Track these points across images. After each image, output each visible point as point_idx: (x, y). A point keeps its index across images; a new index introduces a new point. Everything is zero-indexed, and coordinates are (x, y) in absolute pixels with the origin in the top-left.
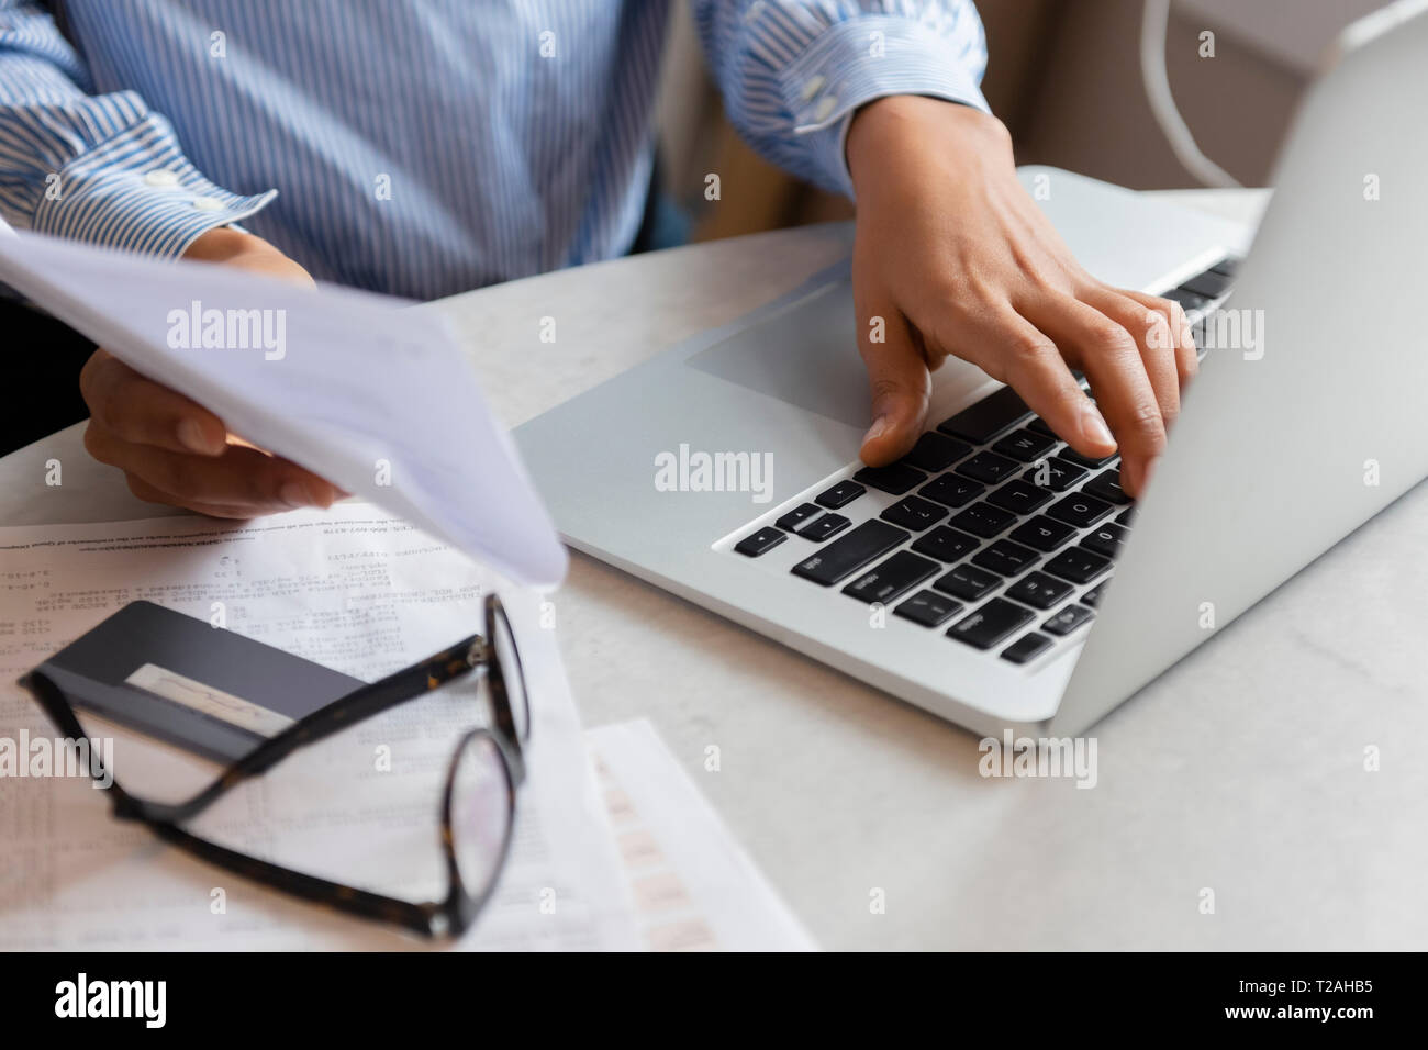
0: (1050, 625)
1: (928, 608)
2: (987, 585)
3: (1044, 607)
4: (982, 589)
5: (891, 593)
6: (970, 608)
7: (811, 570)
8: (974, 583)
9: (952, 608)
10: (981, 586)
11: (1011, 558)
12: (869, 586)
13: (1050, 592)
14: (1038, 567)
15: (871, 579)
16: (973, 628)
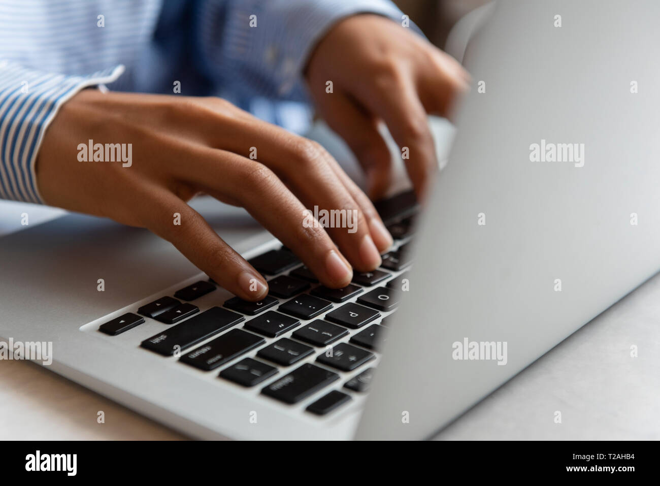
0: (351, 384)
1: (248, 371)
2: (301, 353)
3: (347, 370)
4: (296, 356)
5: (219, 360)
6: (283, 371)
7: (157, 344)
8: (290, 352)
9: (268, 371)
10: (296, 354)
11: (323, 333)
12: (201, 355)
13: (353, 358)
14: (346, 340)
15: (204, 351)
16: (284, 387)
